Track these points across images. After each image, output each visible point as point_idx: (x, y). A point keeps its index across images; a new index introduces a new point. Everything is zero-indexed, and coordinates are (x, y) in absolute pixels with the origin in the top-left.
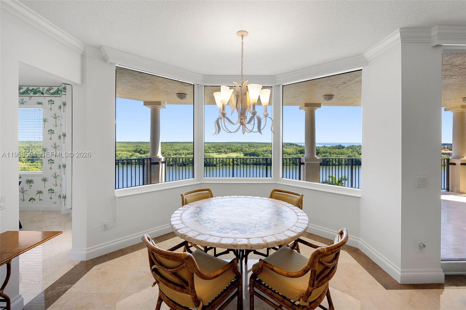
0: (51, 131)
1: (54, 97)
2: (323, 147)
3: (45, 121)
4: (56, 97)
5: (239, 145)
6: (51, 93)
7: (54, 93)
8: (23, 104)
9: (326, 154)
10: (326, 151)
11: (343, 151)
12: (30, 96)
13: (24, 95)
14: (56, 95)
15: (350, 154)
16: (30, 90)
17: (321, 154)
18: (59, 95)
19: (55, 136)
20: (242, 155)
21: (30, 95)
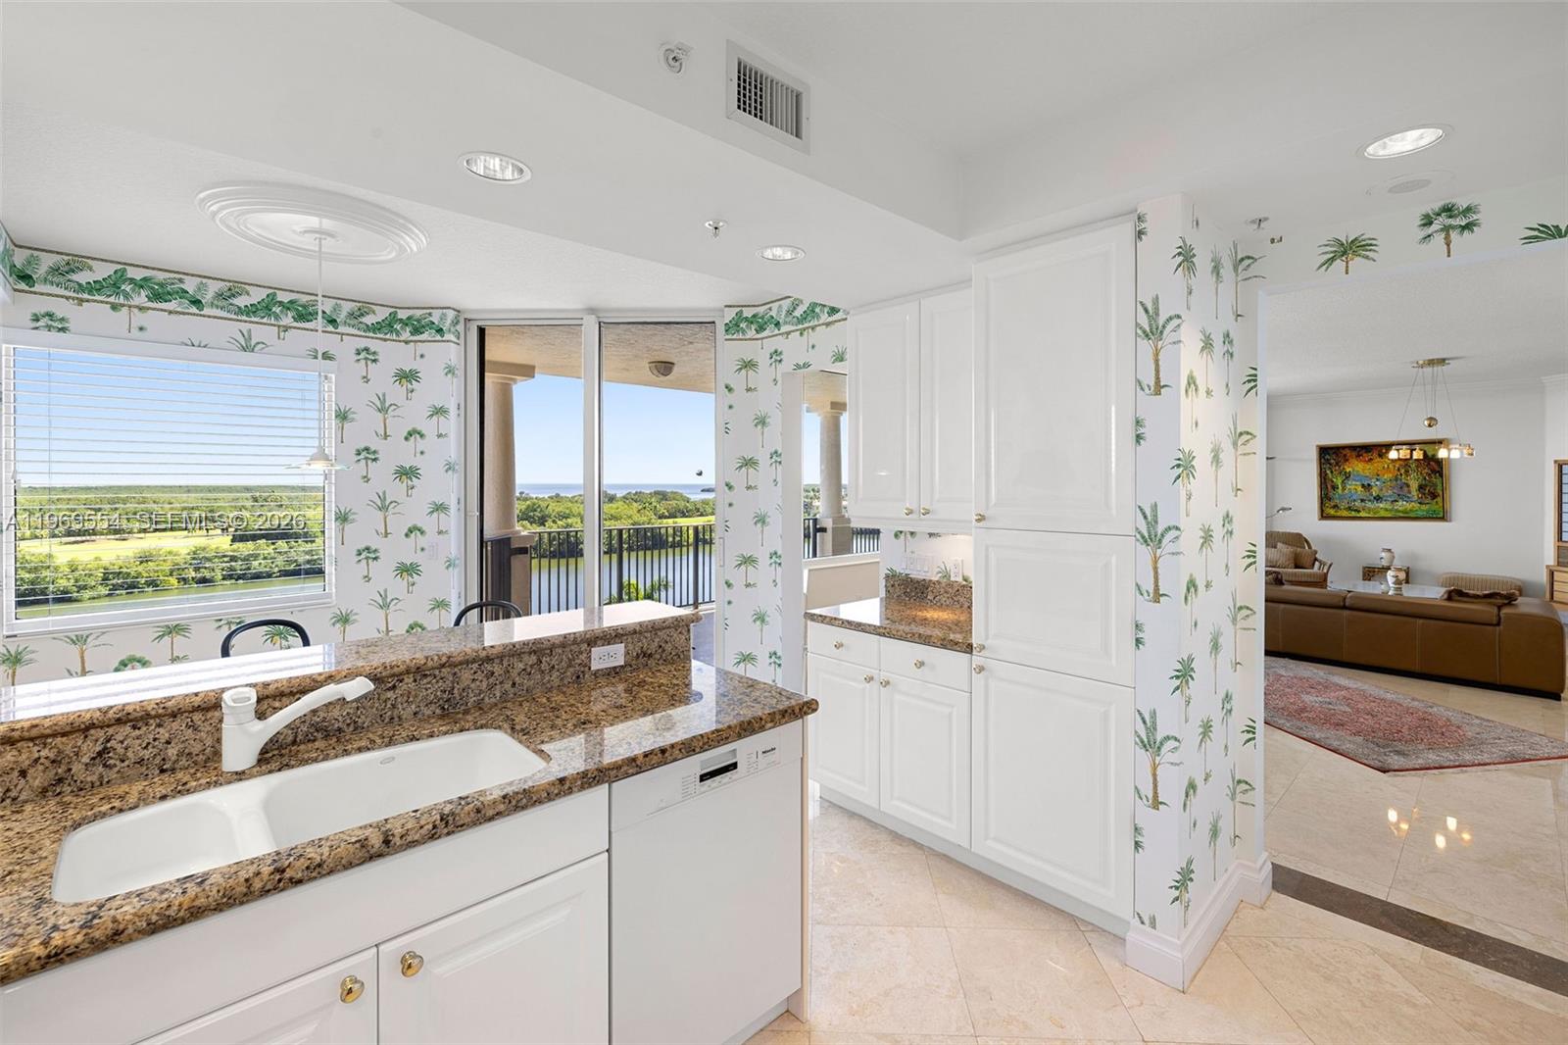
0: (368, 454)
1: (377, 338)
2: (551, 498)
3: (342, 416)
4: (385, 340)
5: (192, 499)
6: (367, 326)
7: (376, 328)
8: (253, 351)
9: (570, 521)
10: (567, 512)
11: (617, 508)
12: (279, 326)
13: (253, 319)
14: (386, 334)
15: (637, 518)
16: (280, 302)
17: (554, 522)
18: (397, 335)
19: (382, 474)
20: (222, 542)
21: (281, 323)
